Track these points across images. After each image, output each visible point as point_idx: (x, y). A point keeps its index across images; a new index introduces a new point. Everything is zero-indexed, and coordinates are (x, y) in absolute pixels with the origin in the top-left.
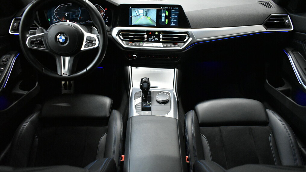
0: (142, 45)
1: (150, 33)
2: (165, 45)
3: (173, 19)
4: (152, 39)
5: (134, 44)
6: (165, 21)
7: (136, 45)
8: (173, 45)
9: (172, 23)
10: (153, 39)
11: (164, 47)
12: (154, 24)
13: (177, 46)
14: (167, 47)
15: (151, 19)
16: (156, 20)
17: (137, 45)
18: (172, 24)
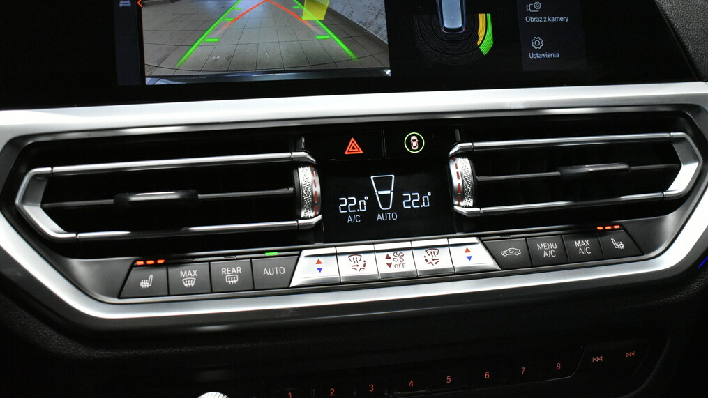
0: (281, 270)
1: (353, 148)
2: (512, 251)
3: (538, 5)
4: (372, 203)
5: (188, 275)
6: (471, 24)
7: (212, 288)
8: (582, 245)
9: (537, 42)
10: (385, 199)
11: (507, 267)
12: (370, 63)
13: (620, 246)
14: (532, 263)
15: (334, 19)
16: (382, 21)
17: (232, 281)
18: (538, 52)
